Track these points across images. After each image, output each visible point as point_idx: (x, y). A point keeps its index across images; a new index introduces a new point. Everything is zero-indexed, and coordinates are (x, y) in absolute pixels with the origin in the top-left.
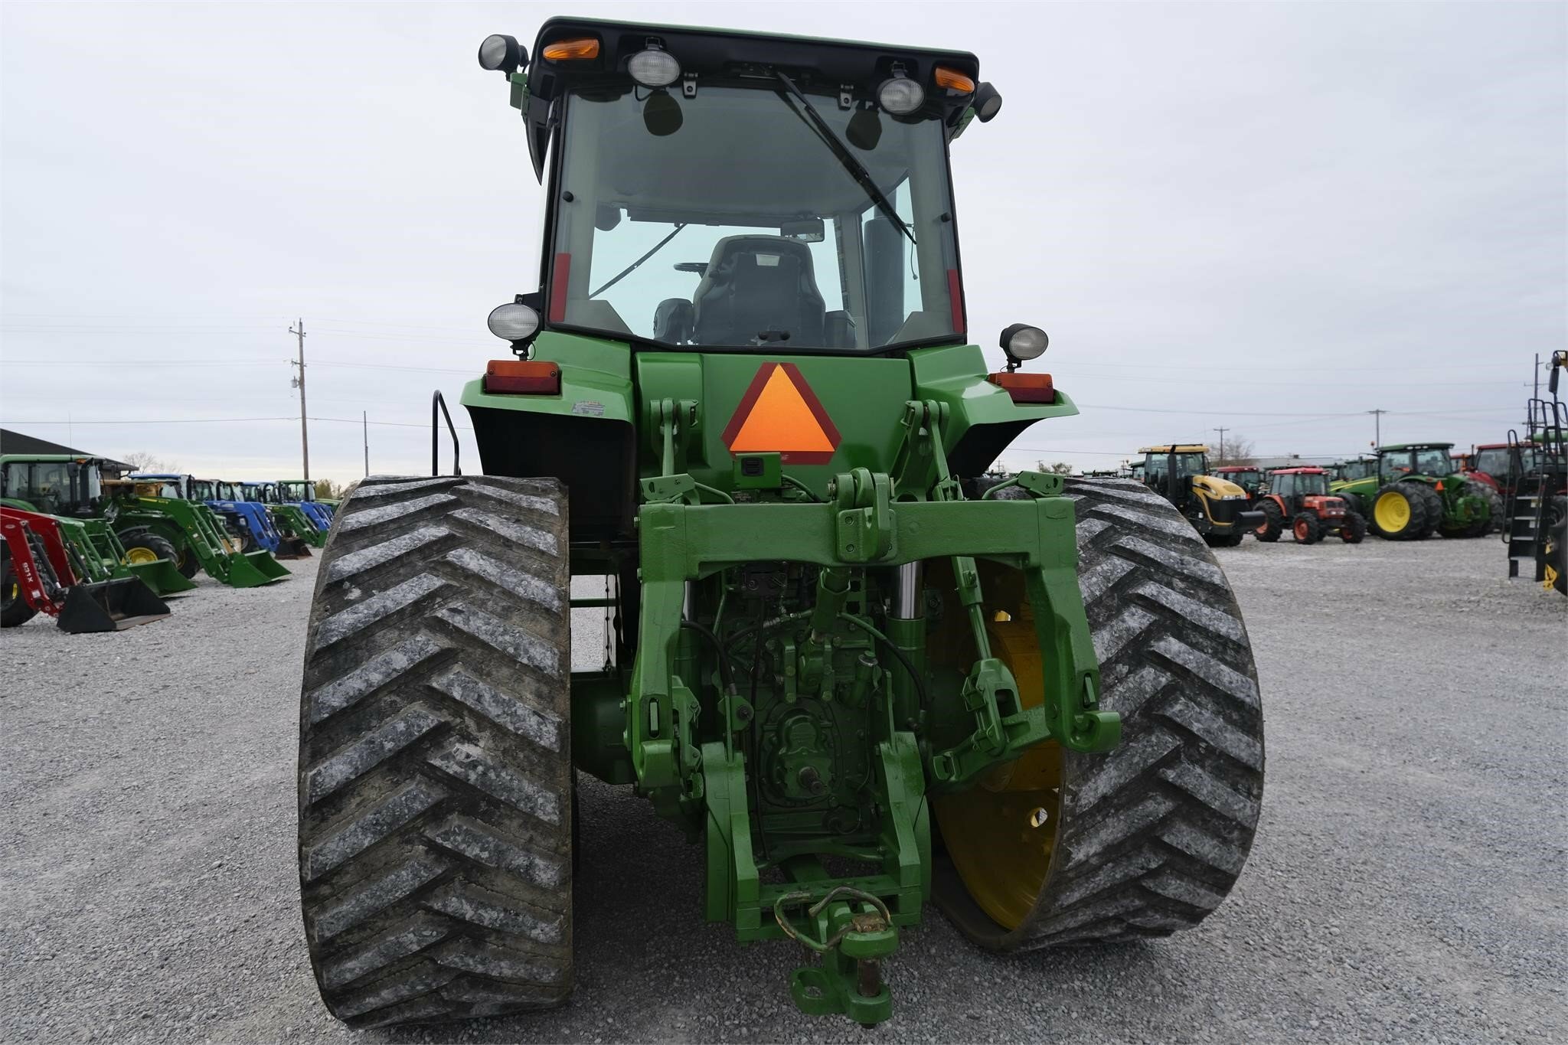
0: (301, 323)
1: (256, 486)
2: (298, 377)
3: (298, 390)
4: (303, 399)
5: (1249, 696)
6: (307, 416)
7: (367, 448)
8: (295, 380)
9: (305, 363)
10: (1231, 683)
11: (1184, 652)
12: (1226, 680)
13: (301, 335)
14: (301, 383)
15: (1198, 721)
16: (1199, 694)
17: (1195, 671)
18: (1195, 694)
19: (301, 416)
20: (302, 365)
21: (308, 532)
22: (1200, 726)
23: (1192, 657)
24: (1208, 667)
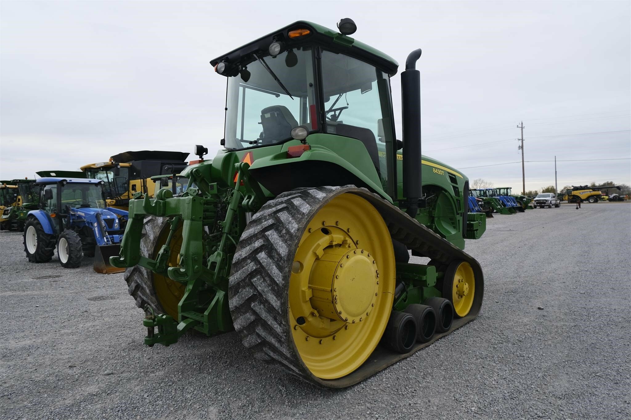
0: (522, 123)
1: (483, 190)
2: (521, 145)
3: (521, 150)
4: (523, 154)
5: (278, 280)
6: (525, 160)
7: (556, 172)
8: (519, 147)
9: (524, 139)
10: (274, 274)
11: (264, 258)
12: (273, 272)
13: (522, 128)
14: (522, 147)
15: (260, 286)
16: (266, 276)
17: (265, 266)
18: (265, 276)
19: (522, 161)
20: (522, 140)
21: (499, 208)
22: (261, 288)
23: (266, 261)
24: (270, 266)
